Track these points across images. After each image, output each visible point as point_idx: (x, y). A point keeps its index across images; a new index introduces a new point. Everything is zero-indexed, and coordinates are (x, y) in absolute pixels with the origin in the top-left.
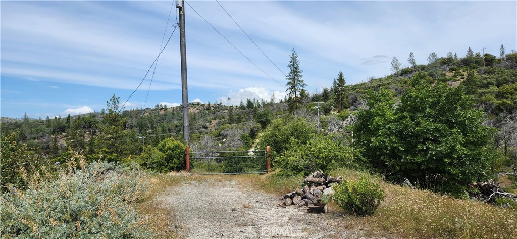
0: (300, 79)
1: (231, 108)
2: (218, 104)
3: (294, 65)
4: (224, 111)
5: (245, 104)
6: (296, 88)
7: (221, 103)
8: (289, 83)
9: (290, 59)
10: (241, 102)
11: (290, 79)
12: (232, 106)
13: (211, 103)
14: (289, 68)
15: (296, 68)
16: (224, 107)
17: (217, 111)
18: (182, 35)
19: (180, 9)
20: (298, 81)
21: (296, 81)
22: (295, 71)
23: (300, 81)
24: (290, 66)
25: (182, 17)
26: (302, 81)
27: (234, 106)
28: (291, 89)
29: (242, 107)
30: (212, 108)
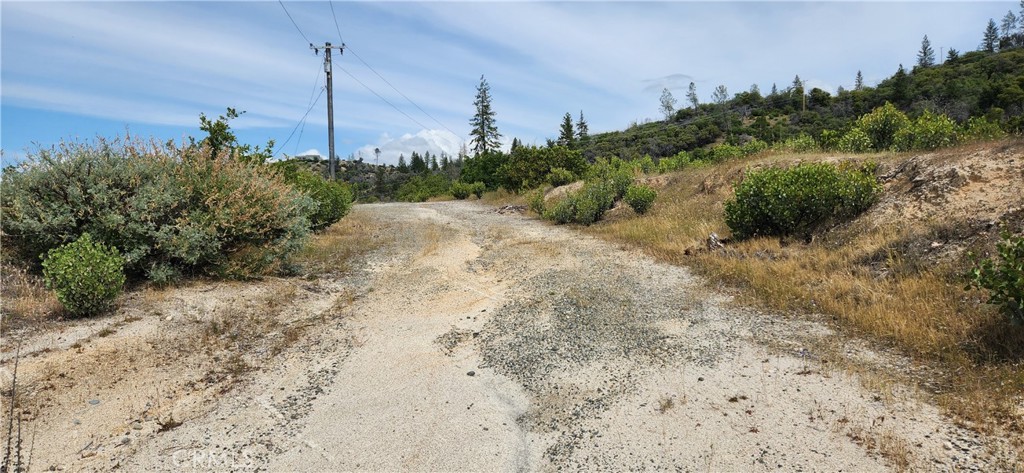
0: (492, 126)
1: (382, 169)
2: (355, 162)
3: (483, 102)
4: (367, 176)
5: (408, 162)
6: (486, 139)
7: (361, 159)
8: (475, 132)
9: (477, 93)
10: (401, 159)
11: (477, 124)
12: (384, 166)
13: (341, 159)
14: (475, 107)
15: (487, 107)
16: (367, 168)
17: (353, 174)
18: (330, 97)
19: (328, 73)
20: (489, 127)
21: (486, 128)
22: (484, 112)
23: (491, 128)
24: (476, 104)
25: (329, 80)
26: (495, 129)
27: (387, 165)
28: (478, 141)
29: (402, 168)
30: (343, 169)
